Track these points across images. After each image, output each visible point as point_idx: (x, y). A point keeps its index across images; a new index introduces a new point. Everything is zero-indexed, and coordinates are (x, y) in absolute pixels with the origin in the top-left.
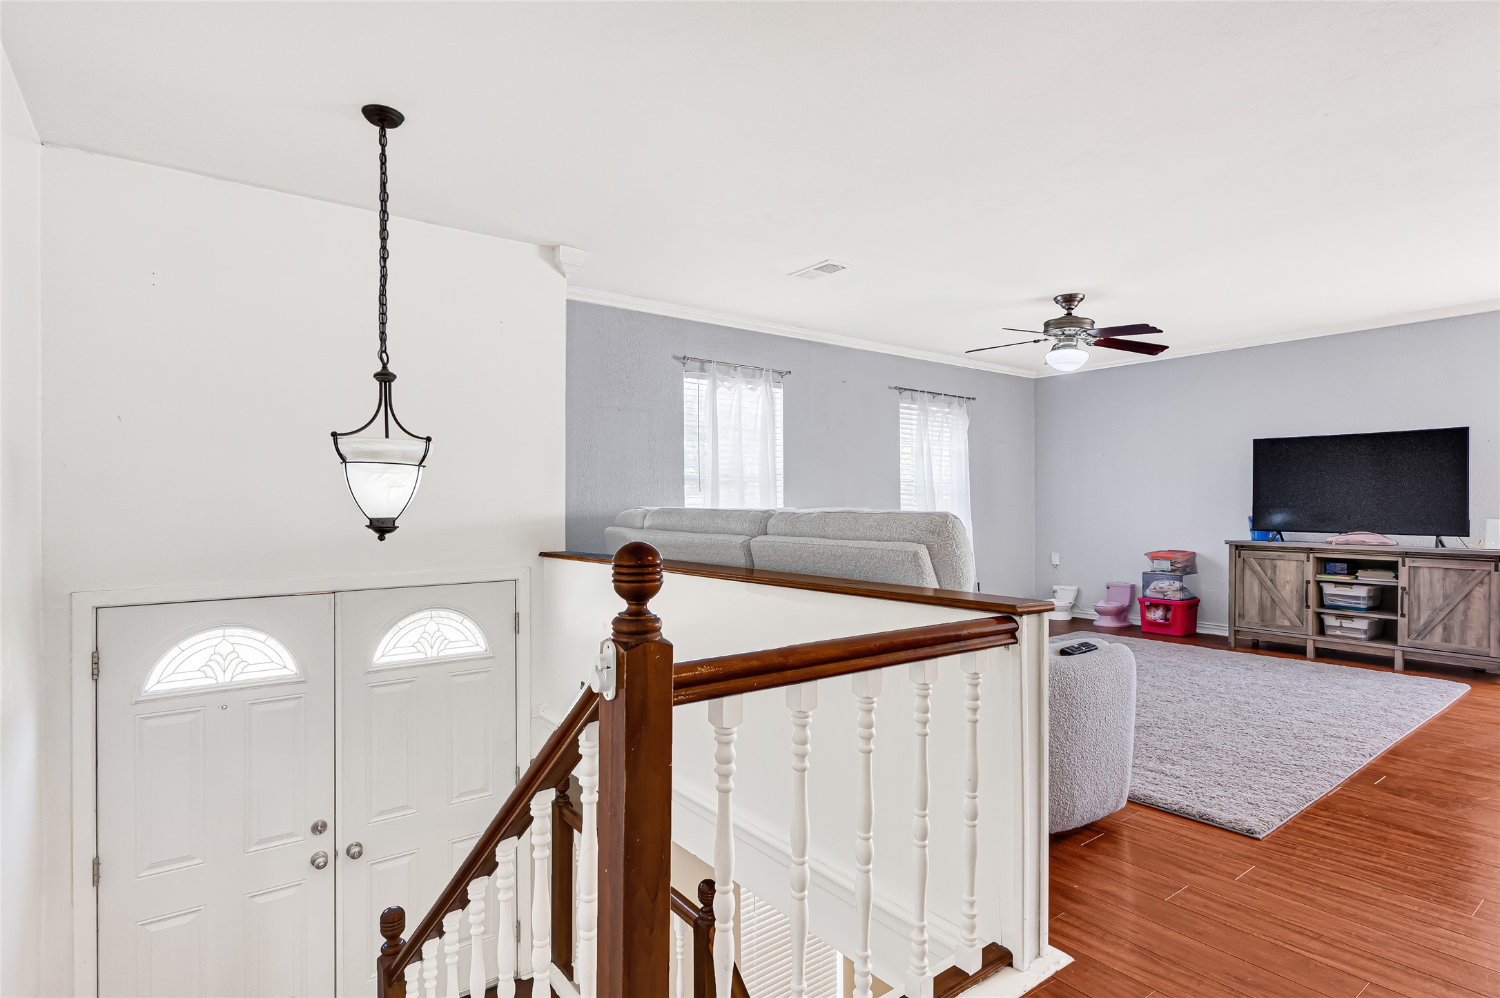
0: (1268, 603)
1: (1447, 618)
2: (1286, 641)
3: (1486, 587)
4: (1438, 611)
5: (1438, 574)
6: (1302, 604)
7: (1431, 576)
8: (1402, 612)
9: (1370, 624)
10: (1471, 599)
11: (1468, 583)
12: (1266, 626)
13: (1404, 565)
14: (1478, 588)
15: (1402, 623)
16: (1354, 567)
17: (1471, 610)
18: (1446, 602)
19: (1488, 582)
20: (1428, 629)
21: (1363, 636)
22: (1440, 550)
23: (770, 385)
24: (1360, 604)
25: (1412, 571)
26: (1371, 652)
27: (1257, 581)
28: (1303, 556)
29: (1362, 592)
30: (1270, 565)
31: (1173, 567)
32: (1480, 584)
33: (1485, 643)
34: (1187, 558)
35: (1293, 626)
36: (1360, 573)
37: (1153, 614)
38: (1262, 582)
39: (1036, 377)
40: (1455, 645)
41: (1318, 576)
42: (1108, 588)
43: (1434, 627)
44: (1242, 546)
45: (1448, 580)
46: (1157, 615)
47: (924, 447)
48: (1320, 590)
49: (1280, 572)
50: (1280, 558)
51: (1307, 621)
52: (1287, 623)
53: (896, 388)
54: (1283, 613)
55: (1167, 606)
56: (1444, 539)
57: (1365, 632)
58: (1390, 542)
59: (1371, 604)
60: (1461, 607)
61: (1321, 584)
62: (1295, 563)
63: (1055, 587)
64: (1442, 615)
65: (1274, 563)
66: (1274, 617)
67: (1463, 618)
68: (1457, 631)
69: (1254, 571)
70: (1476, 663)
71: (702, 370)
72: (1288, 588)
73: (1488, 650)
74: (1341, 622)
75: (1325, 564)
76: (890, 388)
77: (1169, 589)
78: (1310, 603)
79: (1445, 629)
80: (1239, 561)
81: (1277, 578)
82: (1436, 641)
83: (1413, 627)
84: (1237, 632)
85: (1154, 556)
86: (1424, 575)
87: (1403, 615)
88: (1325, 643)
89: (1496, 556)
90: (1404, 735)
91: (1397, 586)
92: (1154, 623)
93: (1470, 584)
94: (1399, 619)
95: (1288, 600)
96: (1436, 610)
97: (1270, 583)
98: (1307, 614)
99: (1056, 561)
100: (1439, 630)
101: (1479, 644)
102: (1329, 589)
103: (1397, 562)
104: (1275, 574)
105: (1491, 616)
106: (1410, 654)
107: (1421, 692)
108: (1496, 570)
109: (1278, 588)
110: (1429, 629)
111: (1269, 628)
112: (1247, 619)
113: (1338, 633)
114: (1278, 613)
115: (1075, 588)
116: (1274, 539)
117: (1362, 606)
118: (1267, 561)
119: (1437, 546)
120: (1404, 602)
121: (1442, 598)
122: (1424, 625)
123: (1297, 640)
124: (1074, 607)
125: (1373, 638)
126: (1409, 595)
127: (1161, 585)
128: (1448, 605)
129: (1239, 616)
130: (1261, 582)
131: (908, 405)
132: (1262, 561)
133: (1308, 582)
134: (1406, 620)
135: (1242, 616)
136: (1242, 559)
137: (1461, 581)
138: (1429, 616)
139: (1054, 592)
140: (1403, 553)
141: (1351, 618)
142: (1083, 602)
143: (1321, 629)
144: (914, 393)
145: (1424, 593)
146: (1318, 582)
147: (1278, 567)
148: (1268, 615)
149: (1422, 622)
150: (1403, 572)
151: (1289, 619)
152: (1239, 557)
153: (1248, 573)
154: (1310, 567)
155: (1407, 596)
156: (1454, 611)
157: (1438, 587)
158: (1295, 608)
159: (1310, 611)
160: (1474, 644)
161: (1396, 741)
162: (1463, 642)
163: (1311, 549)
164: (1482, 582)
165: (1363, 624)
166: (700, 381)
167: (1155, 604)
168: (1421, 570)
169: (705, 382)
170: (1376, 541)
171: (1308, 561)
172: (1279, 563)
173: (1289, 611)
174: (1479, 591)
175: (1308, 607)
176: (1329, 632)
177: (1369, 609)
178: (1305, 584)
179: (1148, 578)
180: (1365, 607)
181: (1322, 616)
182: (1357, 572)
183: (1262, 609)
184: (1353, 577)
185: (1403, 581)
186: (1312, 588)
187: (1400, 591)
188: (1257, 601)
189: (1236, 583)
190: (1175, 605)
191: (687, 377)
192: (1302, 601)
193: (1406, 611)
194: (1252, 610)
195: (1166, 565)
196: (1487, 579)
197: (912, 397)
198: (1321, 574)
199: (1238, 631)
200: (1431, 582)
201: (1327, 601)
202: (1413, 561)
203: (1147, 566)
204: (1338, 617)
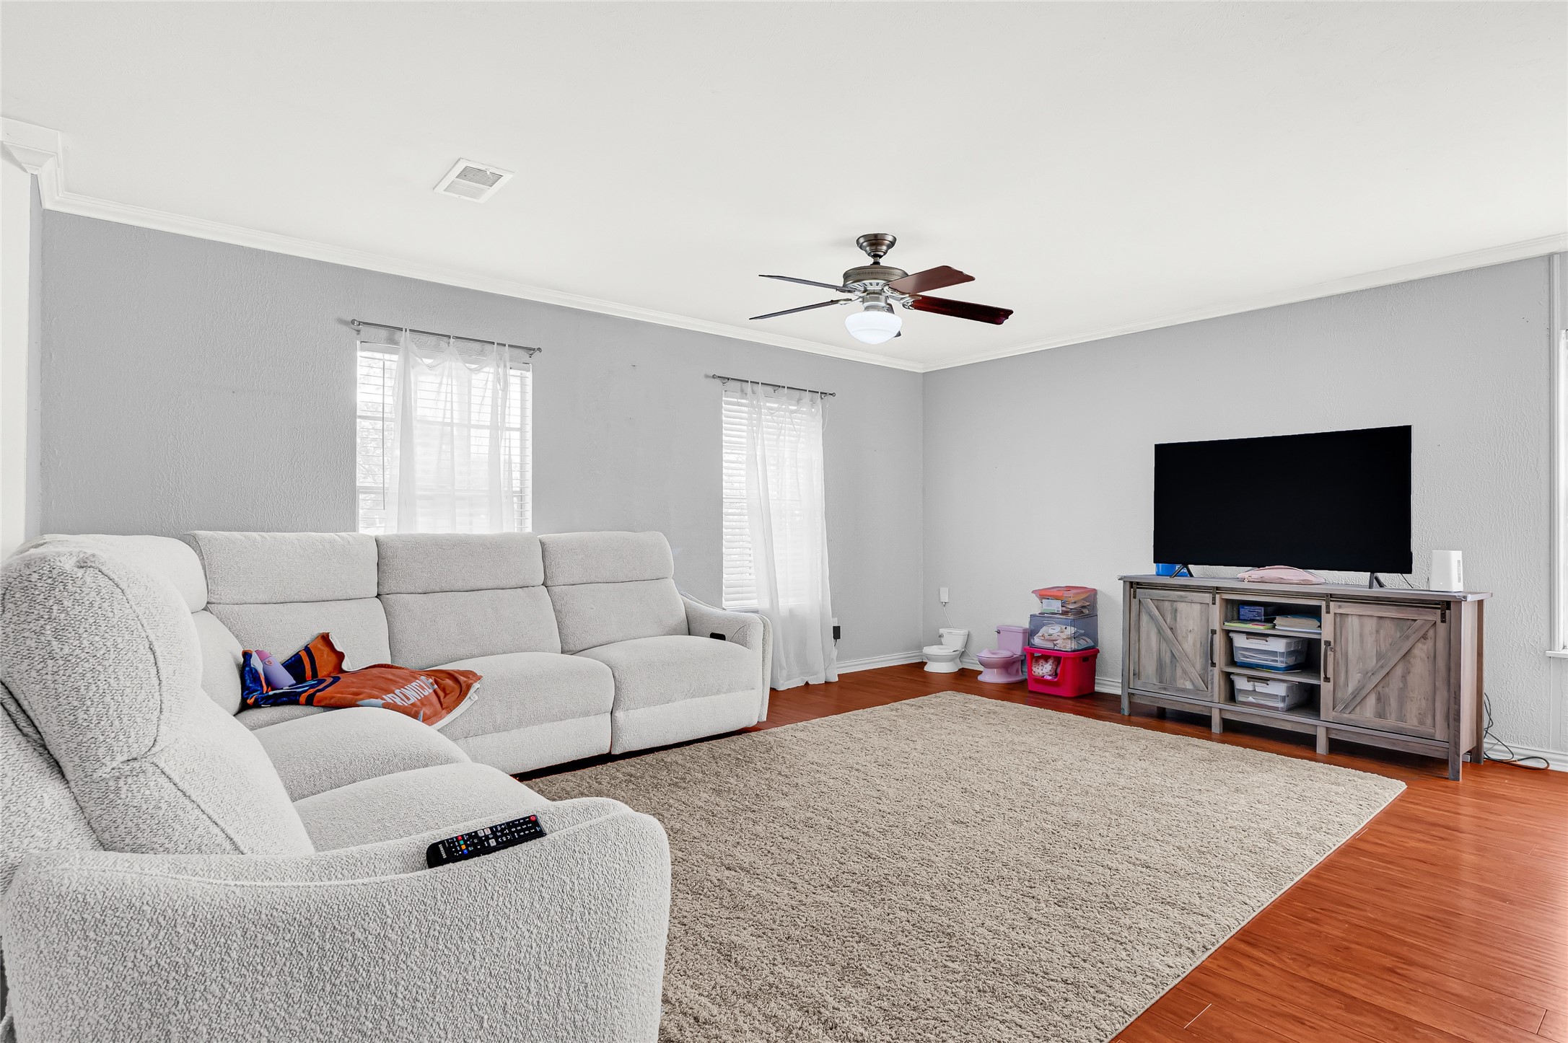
0: (1167, 659)
1: (1381, 685)
2: (1187, 709)
3: (1430, 643)
4: (1369, 674)
5: (1370, 625)
6: (1207, 661)
7: (1362, 626)
8: (1325, 675)
9: (1289, 689)
10: (1412, 660)
11: (1408, 637)
12: (1165, 689)
13: (1328, 612)
14: (1419, 645)
15: (1326, 689)
16: (1273, 612)
17: (1411, 675)
18: (1380, 664)
19: (1433, 637)
20: (1357, 699)
21: (1281, 705)
22: (1376, 591)
23: (505, 366)
24: (1277, 661)
25: (1338, 619)
26: (1288, 727)
27: (1156, 630)
28: (1207, 597)
29: (1279, 646)
30: (1169, 608)
31: (1064, 609)
32: (1422, 640)
33: (1429, 721)
34: (1084, 596)
35: (1197, 690)
36: (1279, 621)
37: (1040, 668)
38: (1161, 631)
39: (924, 372)
40: (1391, 722)
41: (1226, 624)
42: (999, 632)
43: (1365, 697)
44: (1138, 583)
45: (1382, 632)
46: (1044, 670)
47: (758, 453)
48: (1230, 642)
49: (1181, 617)
50: (1182, 600)
51: (1212, 683)
52: (1189, 686)
53: (714, 377)
54: (1185, 672)
55: (1056, 657)
56: (1381, 576)
57: (1283, 699)
58: (1314, 580)
59: (1291, 661)
60: (1399, 671)
61: (1231, 635)
62: (1198, 606)
63: (942, 631)
64: (1376, 680)
65: (1174, 606)
66: (1174, 679)
67: (1401, 685)
68: (1393, 703)
69: (1152, 617)
70: (1417, 748)
71: (392, 341)
72: (1190, 639)
73: (1433, 731)
74: (1254, 686)
75: (1236, 608)
76: (707, 376)
77: (1061, 637)
78: (1216, 660)
79: (1379, 699)
80: (1135, 602)
81: (1178, 626)
82: (1368, 715)
83: (1339, 695)
84: (1131, 695)
85: (1043, 595)
86: (1353, 624)
87: (1327, 680)
88: (1237, 713)
89: (1443, 601)
90: (1279, 893)
91: (1319, 640)
92: (1041, 680)
93: (1410, 639)
94: (1322, 683)
95: (1191, 655)
96: (1367, 673)
97: (1169, 632)
98: (1213, 675)
99: (945, 598)
100: (1372, 700)
101: (1422, 723)
102: (1240, 641)
103: (1320, 606)
104: (1176, 620)
105: (1437, 684)
106: (1334, 732)
107: (1334, 798)
108: (1443, 621)
109: (1179, 638)
110: (1359, 699)
111: (1169, 691)
112: (1143, 679)
113: (1251, 699)
114: (1179, 672)
115: (964, 632)
116: (1178, 575)
117: (1279, 665)
118: (1167, 603)
119: (1371, 586)
120: (1329, 662)
121: (1375, 658)
122: (1352, 693)
123: (1201, 708)
124: (963, 654)
125: (1291, 709)
126: (1335, 652)
127: (1051, 631)
128: (1382, 667)
129: (1134, 675)
130: (1159, 631)
131: (736, 400)
132: (1160, 604)
133: (1214, 632)
134: (1330, 685)
135: (1137, 675)
136: (1137, 600)
137: (1398, 635)
138: (1359, 682)
139: (941, 636)
140: (1327, 595)
141: (1265, 680)
142: (973, 650)
143: (1231, 695)
144: (744, 384)
145: (1353, 648)
146: (1227, 632)
147: (1179, 610)
148: (1168, 674)
149: (1350, 689)
150: (1327, 619)
151: (1191, 681)
152: (1135, 597)
153: (1144, 618)
154: (1216, 612)
155: (1332, 653)
156: (1390, 675)
157: (1370, 640)
158: (1198, 666)
159: (1216, 671)
160: (1415, 722)
161: (1262, 908)
162: (1401, 718)
163: (1217, 588)
164: (1424, 637)
165: (1279, 689)
166: (387, 356)
167: (1045, 656)
168: (1350, 617)
169: (395, 357)
170: (1297, 578)
171: (1214, 604)
172: (1181, 606)
173: (1192, 669)
174: (1422, 649)
175: (1213, 664)
176: (1240, 698)
177: (1289, 669)
178: (1210, 635)
179: (1038, 622)
180: (1283, 665)
181: (1232, 677)
182: (1275, 619)
183: (1160, 666)
184: (1270, 625)
185: (1327, 633)
186: (1219, 640)
187: (1323, 647)
188: (1155, 655)
189: (1132, 630)
190: (1065, 658)
191: (362, 350)
192: (1207, 656)
193: (1330, 674)
194: (1149, 667)
195: (1056, 606)
196: (1431, 633)
197: (742, 391)
198: (1231, 620)
199: (1133, 694)
200: (1361, 636)
201: (1239, 657)
202: (1340, 607)
203: (1036, 607)
204: (1250, 678)
